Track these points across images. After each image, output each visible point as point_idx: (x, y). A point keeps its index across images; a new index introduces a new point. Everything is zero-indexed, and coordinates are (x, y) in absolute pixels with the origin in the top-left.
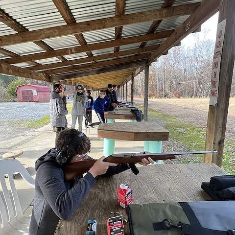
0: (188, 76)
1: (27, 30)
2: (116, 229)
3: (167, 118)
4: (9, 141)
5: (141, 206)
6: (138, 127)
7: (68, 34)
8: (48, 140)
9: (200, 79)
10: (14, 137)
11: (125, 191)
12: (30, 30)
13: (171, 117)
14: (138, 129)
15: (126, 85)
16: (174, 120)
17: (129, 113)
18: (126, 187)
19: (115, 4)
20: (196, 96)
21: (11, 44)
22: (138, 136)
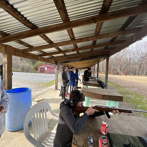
0: (132, 62)
1: (53, 43)
2: (105, 143)
3: (119, 88)
4: (35, 92)
5: (115, 135)
6: (104, 92)
7: (71, 44)
8: (52, 94)
9: (141, 64)
10: (37, 91)
11: (105, 125)
12: (54, 43)
13: (122, 87)
14: (104, 93)
15: (94, 67)
16: (124, 89)
17: (96, 83)
18: (106, 124)
19: (95, 30)
20: (138, 75)
21: (46, 49)
22: (105, 97)
